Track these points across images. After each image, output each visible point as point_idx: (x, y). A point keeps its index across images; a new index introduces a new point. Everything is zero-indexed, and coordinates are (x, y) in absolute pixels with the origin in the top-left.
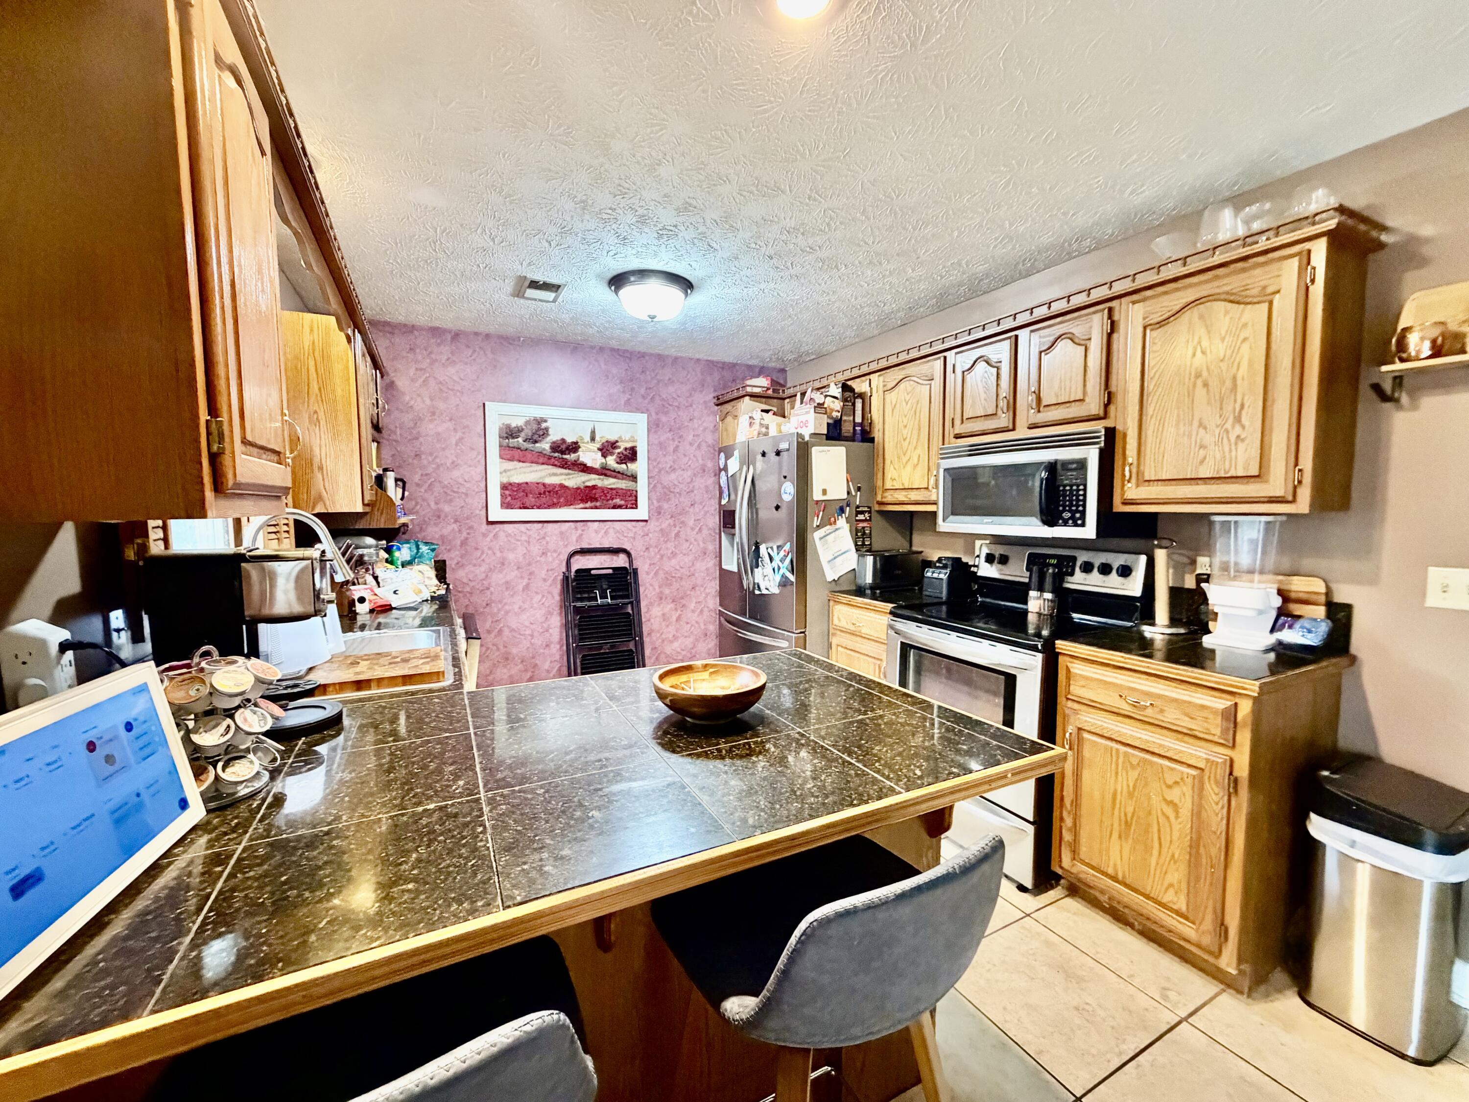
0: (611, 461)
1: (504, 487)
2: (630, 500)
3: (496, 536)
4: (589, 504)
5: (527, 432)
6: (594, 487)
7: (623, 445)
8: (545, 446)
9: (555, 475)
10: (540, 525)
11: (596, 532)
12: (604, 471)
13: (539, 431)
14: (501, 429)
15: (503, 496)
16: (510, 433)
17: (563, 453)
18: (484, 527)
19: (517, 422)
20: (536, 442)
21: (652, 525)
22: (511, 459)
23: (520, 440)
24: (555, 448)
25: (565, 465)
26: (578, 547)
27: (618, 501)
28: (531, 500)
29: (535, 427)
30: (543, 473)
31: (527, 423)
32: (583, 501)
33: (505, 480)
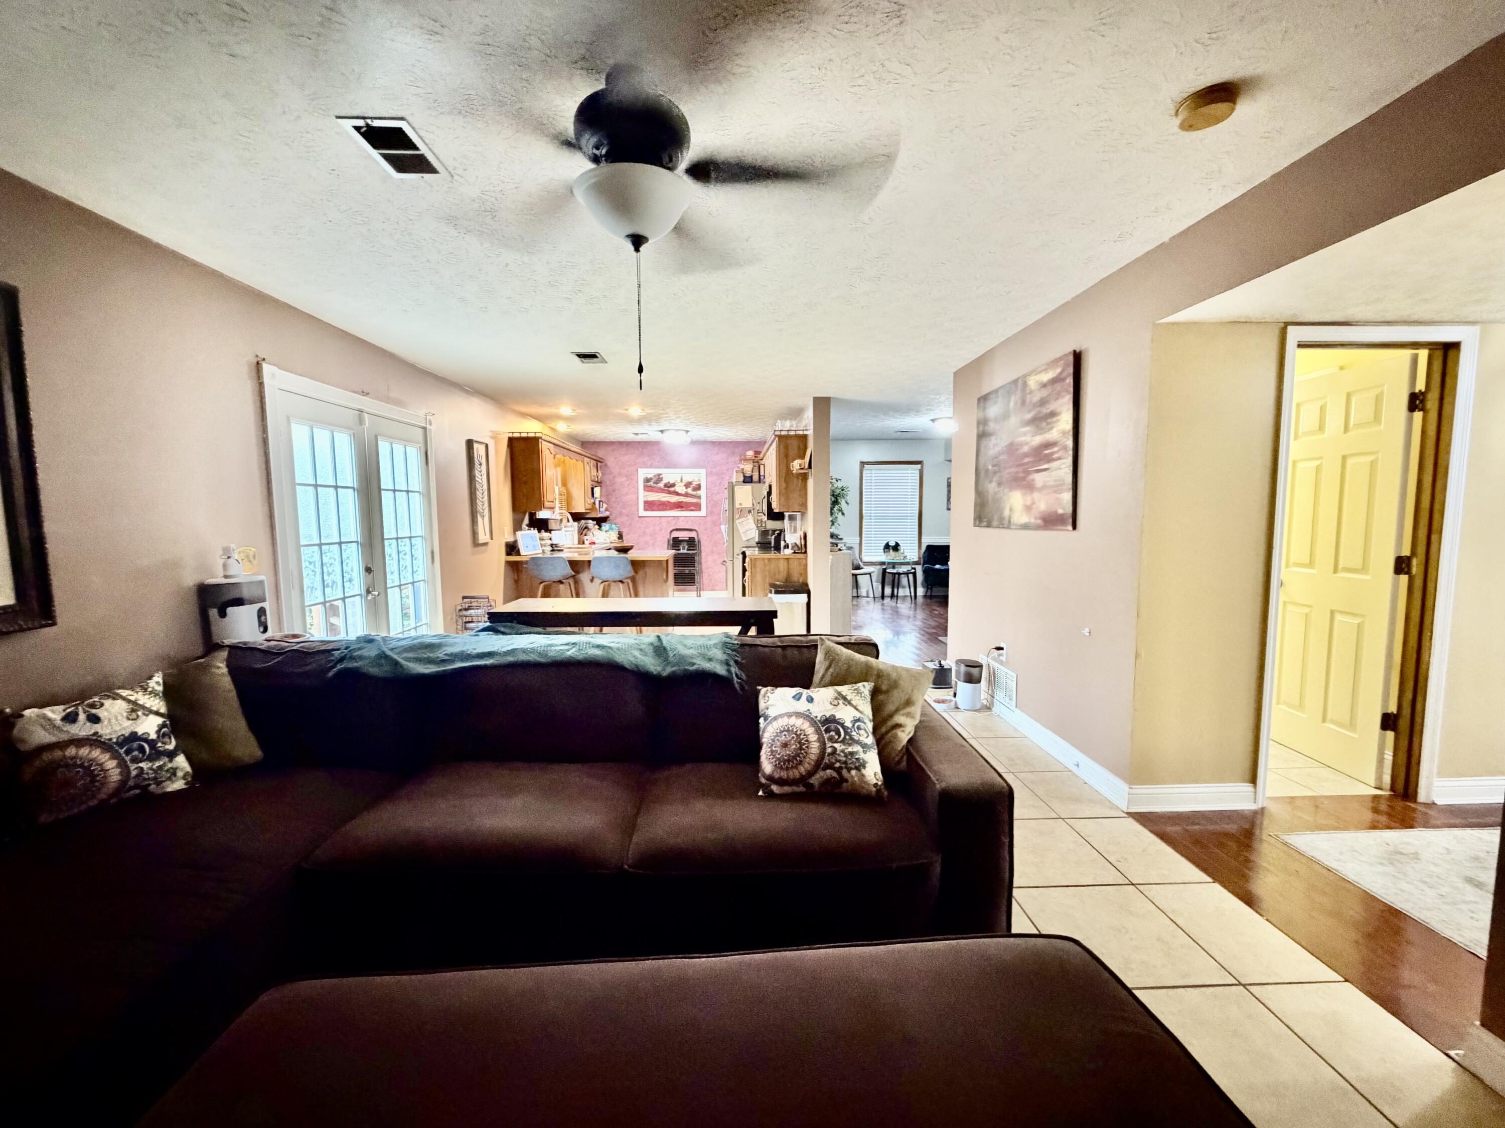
0: (690, 491)
1: (645, 502)
2: (698, 507)
3: (642, 523)
4: (680, 509)
5: (654, 480)
6: (682, 502)
7: (695, 484)
8: (661, 485)
9: (665, 497)
10: (658, 518)
11: (683, 521)
12: (687, 495)
13: (659, 479)
14: (644, 479)
15: (645, 506)
16: (647, 480)
17: (668, 487)
18: (638, 518)
19: (649, 476)
20: (657, 483)
21: (709, 519)
22: (648, 491)
23: (651, 483)
24: (666, 485)
25: (670, 493)
26: (674, 528)
27: (692, 508)
28: (655, 507)
29: (657, 477)
30: (660, 497)
31: (655, 476)
32: (678, 508)
33: (645, 500)
